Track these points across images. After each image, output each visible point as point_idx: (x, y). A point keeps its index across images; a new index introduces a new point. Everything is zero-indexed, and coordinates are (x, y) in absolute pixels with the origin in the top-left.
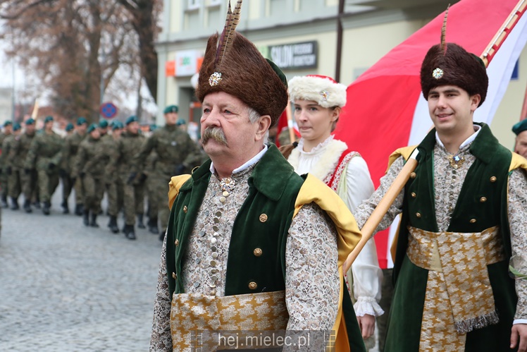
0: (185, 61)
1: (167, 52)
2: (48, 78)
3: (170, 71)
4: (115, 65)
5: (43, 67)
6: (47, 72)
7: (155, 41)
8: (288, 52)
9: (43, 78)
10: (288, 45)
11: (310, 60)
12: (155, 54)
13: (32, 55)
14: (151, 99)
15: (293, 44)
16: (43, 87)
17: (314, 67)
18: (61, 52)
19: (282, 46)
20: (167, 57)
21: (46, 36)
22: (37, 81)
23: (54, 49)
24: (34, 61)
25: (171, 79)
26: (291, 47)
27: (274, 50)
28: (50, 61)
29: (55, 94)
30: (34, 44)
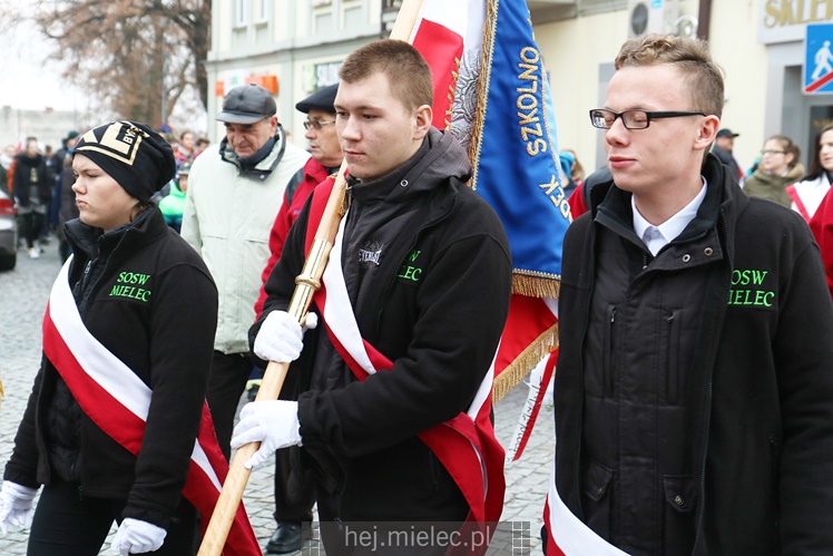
0: (234, 79)
1: (216, 71)
2: (108, 100)
3: (219, 92)
4: (181, 86)
6: (106, 94)
8: (334, 70)
9: (102, 100)
10: (334, 63)
12: (206, 73)
19: (328, 64)
20: (216, 76)
25: (220, 99)
26: (336, 65)
27: (320, 68)
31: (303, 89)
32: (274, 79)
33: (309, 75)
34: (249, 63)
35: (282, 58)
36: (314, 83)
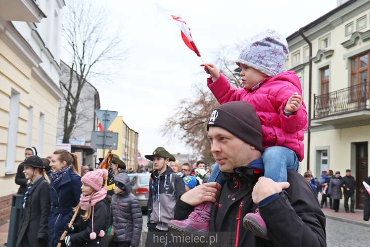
2: (201, 151)
5: (199, 147)
6: (200, 149)
9: (199, 151)
13: (195, 142)
16: (199, 154)
18: (206, 141)
21: (200, 136)
22: (197, 152)
23: (203, 140)
24: (196, 144)
28: (202, 145)
29: (203, 157)
30: (196, 139)
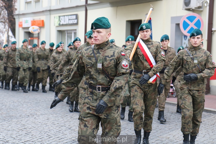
0: (26, 22)
1: (19, 18)
3: (20, 25)
7: (14, 14)
8: (67, 18)
10: (66, 16)
11: (75, 21)
12: (14, 19)
14: (13, 36)
15: (68, 15)
17: (77, 24)
19: (64, 16)
20: (19, 20)
25: (21, 29)
26: (68, 16)
27: (61, 17)
31: (54, 25)
32: (43, 21)
33: (57, 20)
34: (32, 15)
35: (46, 13)
36: (59, 23)
